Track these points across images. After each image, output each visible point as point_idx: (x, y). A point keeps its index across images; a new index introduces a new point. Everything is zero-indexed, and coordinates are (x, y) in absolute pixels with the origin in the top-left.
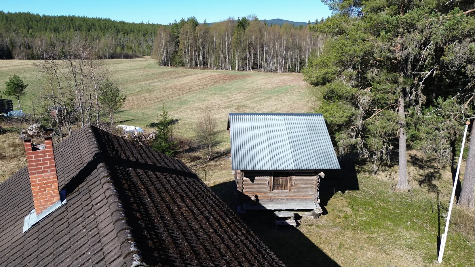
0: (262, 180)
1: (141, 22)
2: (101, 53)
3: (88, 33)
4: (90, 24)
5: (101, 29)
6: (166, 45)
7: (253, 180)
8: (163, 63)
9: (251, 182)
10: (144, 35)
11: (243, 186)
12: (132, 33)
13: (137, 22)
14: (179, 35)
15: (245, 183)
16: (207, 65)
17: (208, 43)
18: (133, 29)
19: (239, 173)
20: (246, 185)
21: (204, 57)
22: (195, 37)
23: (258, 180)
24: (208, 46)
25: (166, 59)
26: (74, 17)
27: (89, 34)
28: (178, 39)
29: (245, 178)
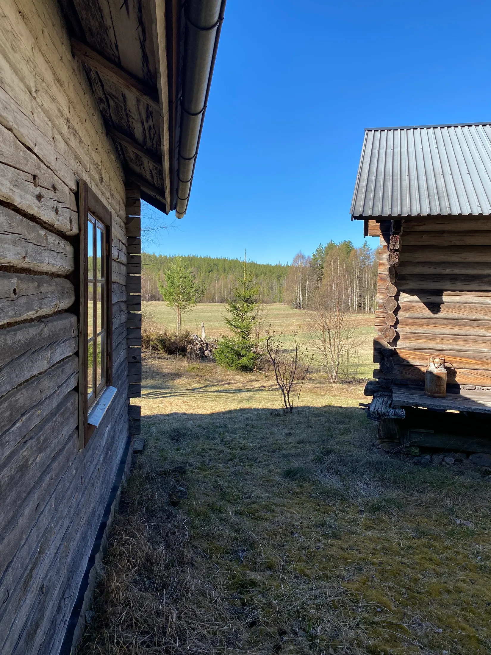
0: (473, 307)
1: (277, 263)
2: (218, 294)
3: (208, 274)
4: (212, 265)
5: (225, 270)
6: (304, 280)
7: (435, 307)
8: (297, 304)
9: (427, 313)
10: (279, 278)
11: (395, 326)
12: (263, 275)
13: (273, 264)
14: (325, 265)
15: (407, 315)
16: (365, 308)
17: (368, 276)
18: (264, 270)
19: (382, 279)
20: (408, 324)
21: (360, 296)
22: (347, 267)
23: (453, 305)
24: (368, 279)
25: (301, 299)
26: (194, 257)
27: (208, 276)
28: (323, 269)
29: (404, 298)
